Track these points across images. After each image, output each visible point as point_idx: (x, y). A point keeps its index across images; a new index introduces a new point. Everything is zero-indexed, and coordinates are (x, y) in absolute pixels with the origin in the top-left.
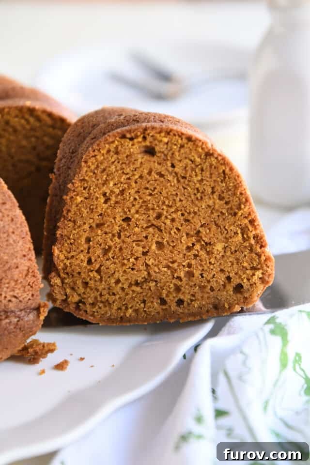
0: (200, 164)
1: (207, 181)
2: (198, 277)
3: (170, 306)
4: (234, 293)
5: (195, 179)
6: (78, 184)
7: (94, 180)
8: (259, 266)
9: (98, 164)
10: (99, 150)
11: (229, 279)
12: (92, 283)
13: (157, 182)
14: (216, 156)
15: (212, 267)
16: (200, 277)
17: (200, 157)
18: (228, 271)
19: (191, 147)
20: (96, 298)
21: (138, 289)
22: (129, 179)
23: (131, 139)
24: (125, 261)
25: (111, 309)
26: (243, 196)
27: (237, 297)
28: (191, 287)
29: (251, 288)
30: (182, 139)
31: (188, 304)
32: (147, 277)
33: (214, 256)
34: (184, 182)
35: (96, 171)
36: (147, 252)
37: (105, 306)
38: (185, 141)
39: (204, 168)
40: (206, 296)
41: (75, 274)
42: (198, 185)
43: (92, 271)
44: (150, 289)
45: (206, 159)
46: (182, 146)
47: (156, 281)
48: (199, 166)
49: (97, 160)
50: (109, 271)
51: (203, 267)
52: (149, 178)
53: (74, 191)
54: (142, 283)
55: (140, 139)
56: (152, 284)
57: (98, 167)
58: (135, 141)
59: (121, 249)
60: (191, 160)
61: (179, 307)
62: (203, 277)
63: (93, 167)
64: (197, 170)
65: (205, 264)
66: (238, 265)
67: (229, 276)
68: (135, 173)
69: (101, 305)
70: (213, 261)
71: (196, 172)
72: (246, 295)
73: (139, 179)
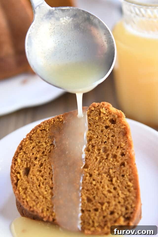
0: (36, 143)
1: (46, 139)
2: (106, 145)
3: (125, 160)
4: (116, 124)
5: (45, 146)
6: (45, 214)
7: (42, 204)
8: (98, 111)
9: (32, 200)
10: (23, 199)
11: (107, 127)
12: (112, 208)
13: (46, 167)
14: (31, 134)
15: (99, 137)
16: (106, 143)
17: (31, 143)
18: (102, 128)
19: (25, 148)
20: (122, 206)
21: (114, 180)
22: (43, 183)
23: (18, 180)
24: (95, 187)
25: (129, 196)
26: (55, 120)
27: (118, 121)
28: (112, 148)
29: (112, 114)
30: (20, 152)
31: (124, 149)
32: (107, 174)
33: (92, 136)
34: (46, 152)
35: (37, 202)
36: (89, 174)
37: (128, 200)
38: (22, 151)
39: (38, 141)
40: (118, 139)
41: (104, 220)
42: (48, 145)
43: (102, 208)
44: (114, 172)
45: (33, 140)
46: (25, 153)
47: (109, 169)
48: (37, 143)
49: (30, 201)
50: (102, 198)
51: (99, 142)
52: (43, 172)
53: (49, 217)
54: (110, 177)
55: (18, 175)
56: (111, 171)
57: (34, 201)
58: (19, 178)
59: (88, 190)
60: (33, 148)
61: (125, 154)
62: (106, 142)
63: (34, 203)
64: (40, 145)
65: (98, 141)
66: (98, 122)
67: (105, 127)
68: (39, 179)
69: (127, 203)
70: (95, 137)
71: (41, 145)
72: (116, 116)
73: (44, 178)
